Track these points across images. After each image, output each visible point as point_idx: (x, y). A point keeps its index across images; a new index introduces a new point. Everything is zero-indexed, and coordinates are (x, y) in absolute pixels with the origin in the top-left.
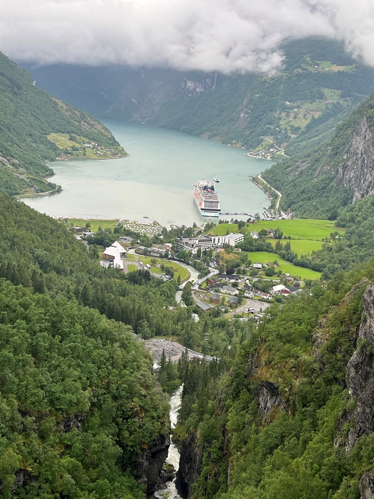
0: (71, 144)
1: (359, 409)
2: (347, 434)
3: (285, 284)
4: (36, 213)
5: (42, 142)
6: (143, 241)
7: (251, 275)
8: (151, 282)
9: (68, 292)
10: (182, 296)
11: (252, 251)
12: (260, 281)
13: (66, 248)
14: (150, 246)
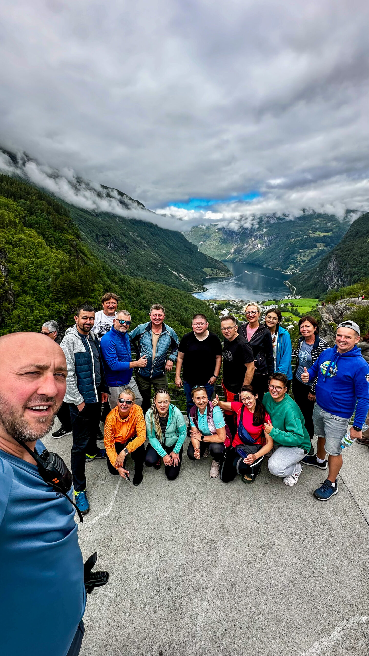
0: (212, 272)
3: (294, 325)
4: (196, 298)
5: (201, 272)
6: (236, 308)
13: (206, 311)
14: (239, 310)
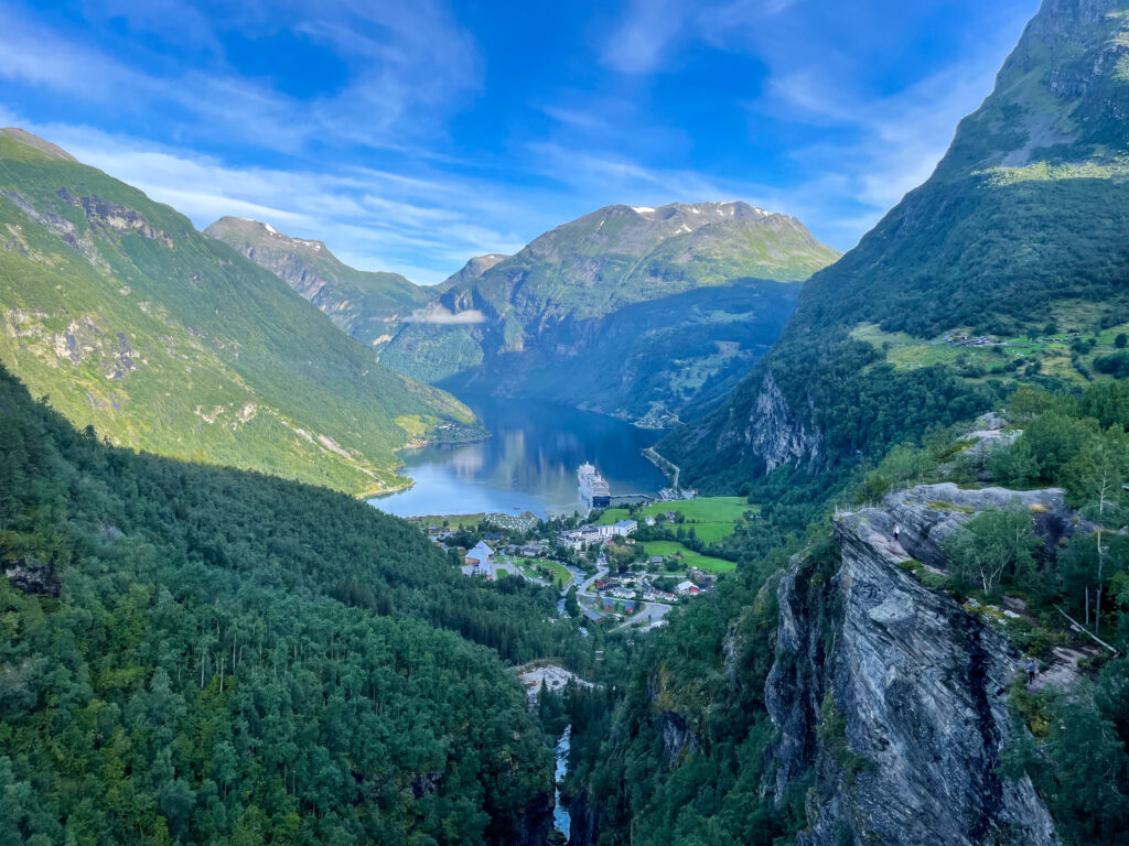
1: (786, 742)
2: (774, 779)
3: (693, 580)
4: (382, 513)
5: (389, 428)
6: (513, 538)
7: (649, 572)
8: (525, 590)
9: (422, 610)
10: (566, 605)
11: (648, 540)
12: (661, 579)
13: (419, 554)
14: (523, 543)
